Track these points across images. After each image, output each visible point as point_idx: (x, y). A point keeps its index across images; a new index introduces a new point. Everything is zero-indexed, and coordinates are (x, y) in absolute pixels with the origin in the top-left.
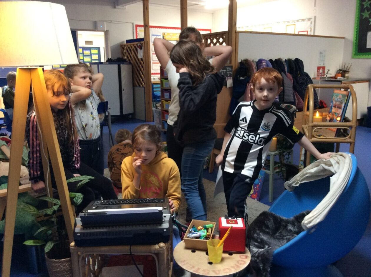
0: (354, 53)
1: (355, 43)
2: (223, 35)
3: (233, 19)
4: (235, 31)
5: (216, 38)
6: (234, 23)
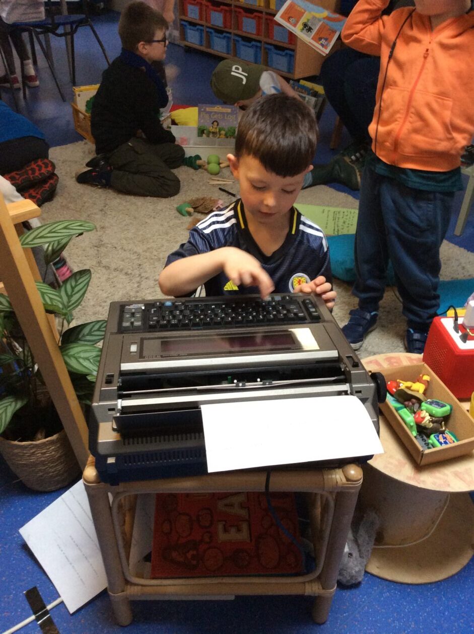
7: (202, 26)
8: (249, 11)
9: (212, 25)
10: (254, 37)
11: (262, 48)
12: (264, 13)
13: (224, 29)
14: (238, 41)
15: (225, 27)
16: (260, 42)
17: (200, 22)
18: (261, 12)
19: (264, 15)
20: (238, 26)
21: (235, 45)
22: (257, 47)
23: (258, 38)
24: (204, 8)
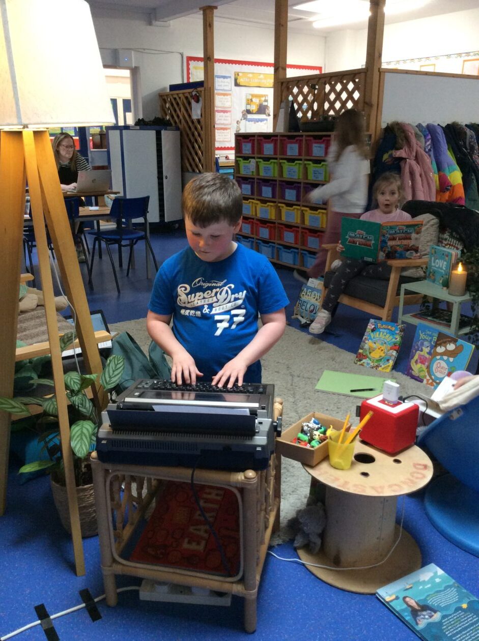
2: (354, 76)
3: (377, 45)
4: (379, 69)
5: (342, 83)
6: (377, 54)
7: (253, 238)
8: (289, 227)
9: (261, 237)
10: (293, 245)
11: (299, 254)
12: (300, 228)
13: (270, 240)
14: (280, 249)
15: (270, 239)
16: (297, 249)
17: (252, 236)
18: (298, 227)
19: (300, 230)
20: (281, 238)
21: (278, 251)
22: (295, 252)
23: (296, 246)
24: (255, 225)
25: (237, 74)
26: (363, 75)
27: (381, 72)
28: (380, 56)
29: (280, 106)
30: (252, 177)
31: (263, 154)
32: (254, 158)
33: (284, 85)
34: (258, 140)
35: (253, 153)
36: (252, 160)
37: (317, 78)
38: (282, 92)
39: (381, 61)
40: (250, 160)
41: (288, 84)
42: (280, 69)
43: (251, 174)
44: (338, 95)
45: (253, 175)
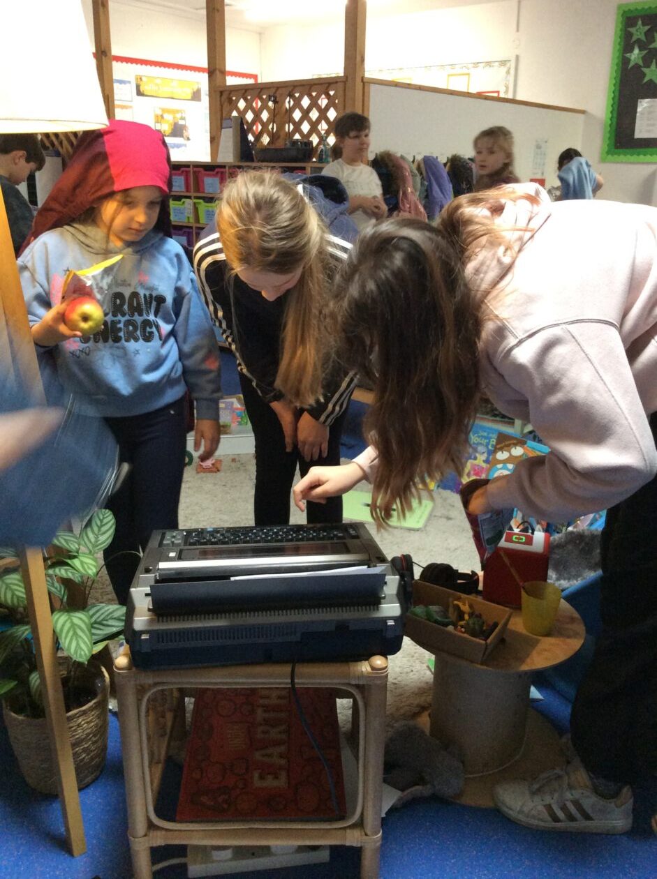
0: (606, 149)
1: (610, 125)
2: (327, 88)
3: (358, 45)
4: (363, 78)
5: (310, 96)
6: (358, 58)
25: (139, 79)
26: (340, 85)
27: (365, 83)
28: (363, 60)
29: (221, 125)
30: (190, 225)
31: (204, 192)
32: (189, 197)
33: (225, 96)
34: (194, 172)
35: (188, 189)
36: (188, 201)
37: (274, 87)
38: (222, 106)
39: (364, 69)
40: (183, 200)
41: (230, 94)
42: (218, 72)
43: (186, 221)
44: (305, 114)
45: (189, 222)
